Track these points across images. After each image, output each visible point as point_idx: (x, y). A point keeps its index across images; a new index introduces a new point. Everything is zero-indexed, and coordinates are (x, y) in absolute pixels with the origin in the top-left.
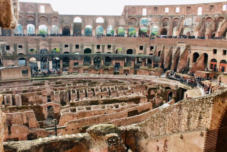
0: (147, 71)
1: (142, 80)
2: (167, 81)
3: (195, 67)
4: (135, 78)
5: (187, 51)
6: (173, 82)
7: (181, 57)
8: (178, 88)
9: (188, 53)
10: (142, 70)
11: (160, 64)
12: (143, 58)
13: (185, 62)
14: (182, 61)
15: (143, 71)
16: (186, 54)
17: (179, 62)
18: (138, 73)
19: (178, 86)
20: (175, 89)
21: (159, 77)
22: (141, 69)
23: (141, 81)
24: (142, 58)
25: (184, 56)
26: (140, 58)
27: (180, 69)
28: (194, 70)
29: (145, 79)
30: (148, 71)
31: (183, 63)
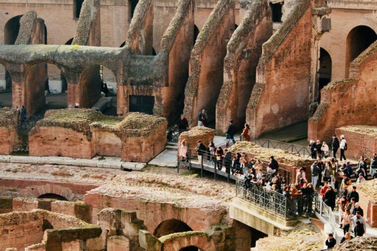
0: (81, 135)
1: (44, 183)
2: (178, 186)
3: (342, 105)
4: (10, 176)
5: (303, 21)
6: (207, 193)
7: (270, 55)
8: (223, 227)
9: (314, 33)
10: (52, 131)
11: (163, 94)
12: (70, 62)
13: (299, 78)
14: (275, 76)
15: (61, 133)
16: (302, 38)
17: (259, 79)
18: (33, 146)
19: (226, 213)
20: (211, 232)
21: (140, 166)
22: (51, 124)
23: (43, 190)
24: (64, 61)
25: (288, 48)
26: (54, 62)
27: (261, 116)
28: (335, 121)
29: (65, 180)
30: (89, 134)
31: (283, 87)
